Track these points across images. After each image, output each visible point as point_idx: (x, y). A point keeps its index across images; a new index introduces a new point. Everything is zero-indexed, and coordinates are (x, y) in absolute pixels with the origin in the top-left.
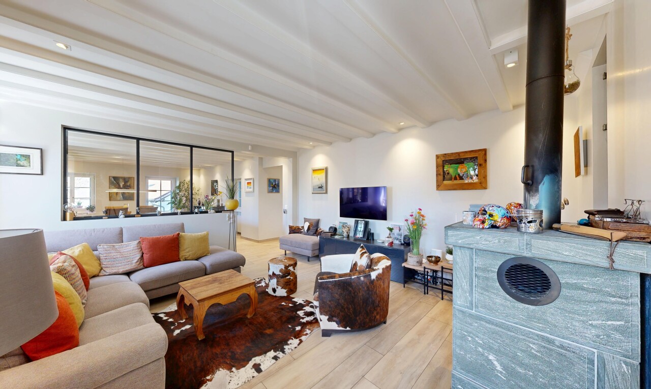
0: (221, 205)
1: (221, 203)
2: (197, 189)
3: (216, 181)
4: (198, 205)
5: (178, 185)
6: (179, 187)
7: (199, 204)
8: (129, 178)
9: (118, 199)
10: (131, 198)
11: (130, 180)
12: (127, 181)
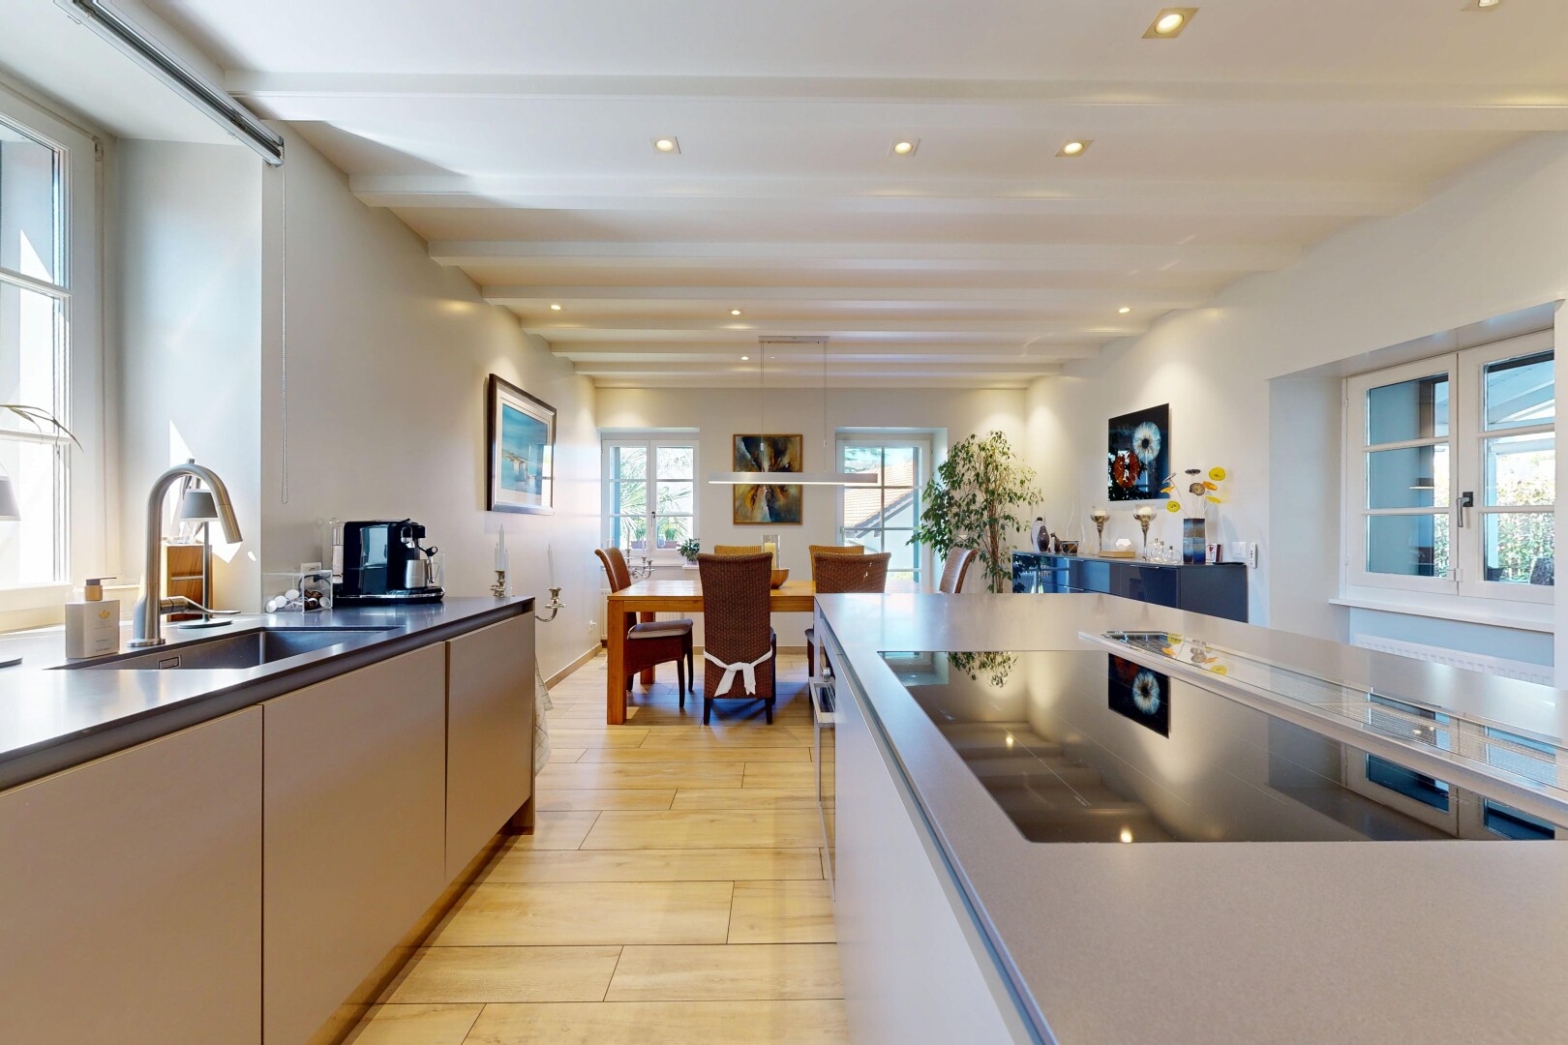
0: (1210, 558)
1: (1210, 541)
2: (1020, 477)
3: (1159, 416)
4: (1035, 549)
5: (943, 457)
6: (949, 470)
7: (1043, 545)
8: (787, 438)
9: (758, 520)
10: (792, 517)
11: (790, 446)
12: (782, 449)
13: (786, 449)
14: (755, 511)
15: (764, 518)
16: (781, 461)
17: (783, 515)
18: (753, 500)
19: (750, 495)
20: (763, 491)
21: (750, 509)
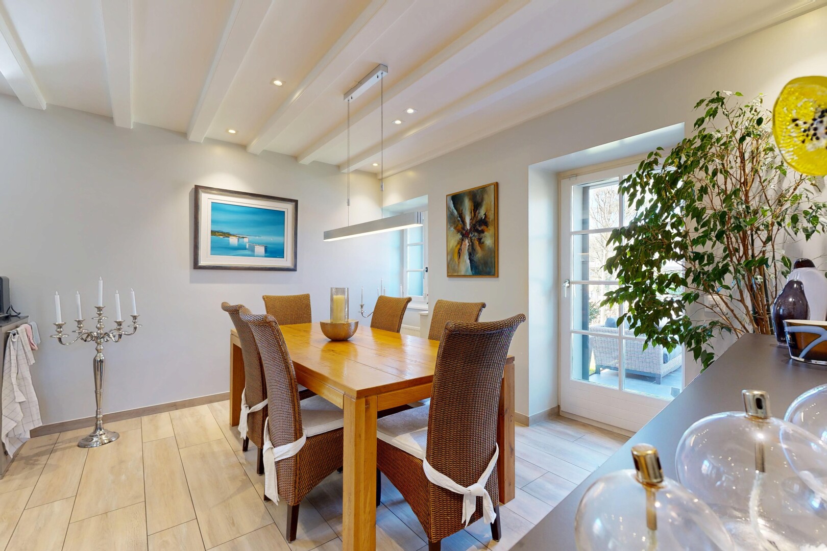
8: (483, 189)
9: (463, 273)
10: (488, 269)
11: (486, 197)
12: (480, 201)
13: (482, 200)
14: (461, 265)
15: (467, 271)
16: (479, 213)
17: (480, 267)
18: (459, 254)
19: (457, 250)
20: (465, 245)
21: (457, 263)
